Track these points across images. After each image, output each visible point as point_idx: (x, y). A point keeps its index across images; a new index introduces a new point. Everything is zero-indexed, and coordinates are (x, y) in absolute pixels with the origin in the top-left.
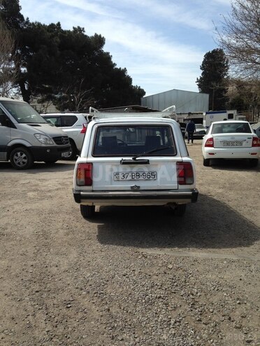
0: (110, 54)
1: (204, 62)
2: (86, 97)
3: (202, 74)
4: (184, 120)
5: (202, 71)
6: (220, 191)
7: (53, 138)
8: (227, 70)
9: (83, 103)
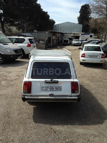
0: (40, 5)
1: (81, 10)
2: (29, 25)
3: (80, 15)
4: (72, 37)
5: (80, 14)
6: (88, 82)
7: (14, 51)
8: (90, 14)
9: (28, 28)
